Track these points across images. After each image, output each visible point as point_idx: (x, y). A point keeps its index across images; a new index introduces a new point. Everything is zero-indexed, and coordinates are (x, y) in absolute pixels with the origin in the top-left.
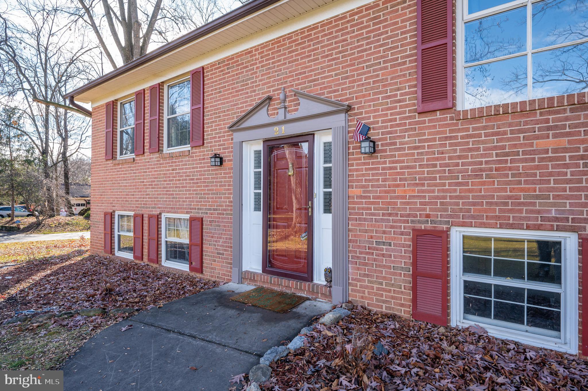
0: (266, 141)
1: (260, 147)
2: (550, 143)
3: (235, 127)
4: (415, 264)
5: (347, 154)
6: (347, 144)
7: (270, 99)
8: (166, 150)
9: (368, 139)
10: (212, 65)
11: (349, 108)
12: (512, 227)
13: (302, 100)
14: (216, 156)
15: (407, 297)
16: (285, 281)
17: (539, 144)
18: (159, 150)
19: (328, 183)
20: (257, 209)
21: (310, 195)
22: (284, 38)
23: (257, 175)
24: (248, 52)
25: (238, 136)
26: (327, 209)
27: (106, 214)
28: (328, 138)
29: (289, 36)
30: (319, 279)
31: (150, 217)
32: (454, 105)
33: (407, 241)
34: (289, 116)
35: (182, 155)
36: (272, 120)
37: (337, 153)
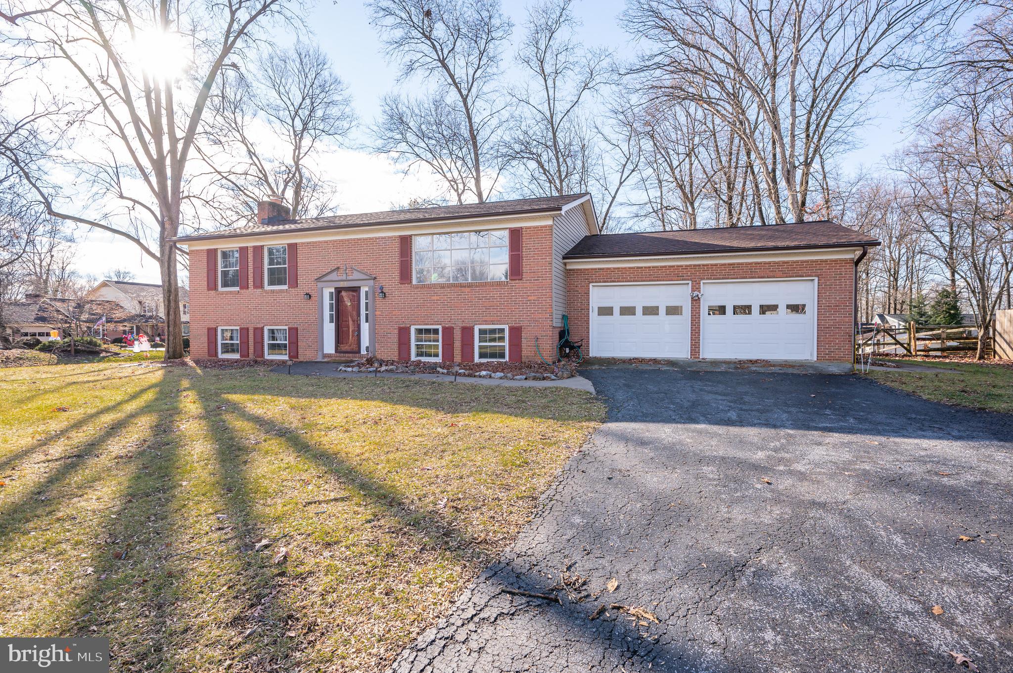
0: (336, 288)
1: (333, 290)
2: (435, 298)
3: (318, 280)
4: (399, 340)
5: (374, 297)
6: (374, 293)
7: (338, 268)
8: (267, 287)
9: (382, 292)
10: (303, 243)
11: (375, 278)
12: (427, 324)
13: (354, 271)
14: (307, 294)
15: (396, 353)
16: (347, 355)
17: (433, 298)
18: (261, 286)
19: (367, 310)
20: (331, 321)
21: (359, 315)
22: (346, 240)
23: (331, 305)
24: (326, 242)
25: (320, 285)
26: (367, 321)
27: (209, 329)
28: (367, 289)
29: (348, 240)
30: (363, 352)
31: (255, 329)
32: (411, 282)
33: (396, 331)
34: (349, 278)
35: (282, 291)
36: (340, 278)
37: (370, 296)
